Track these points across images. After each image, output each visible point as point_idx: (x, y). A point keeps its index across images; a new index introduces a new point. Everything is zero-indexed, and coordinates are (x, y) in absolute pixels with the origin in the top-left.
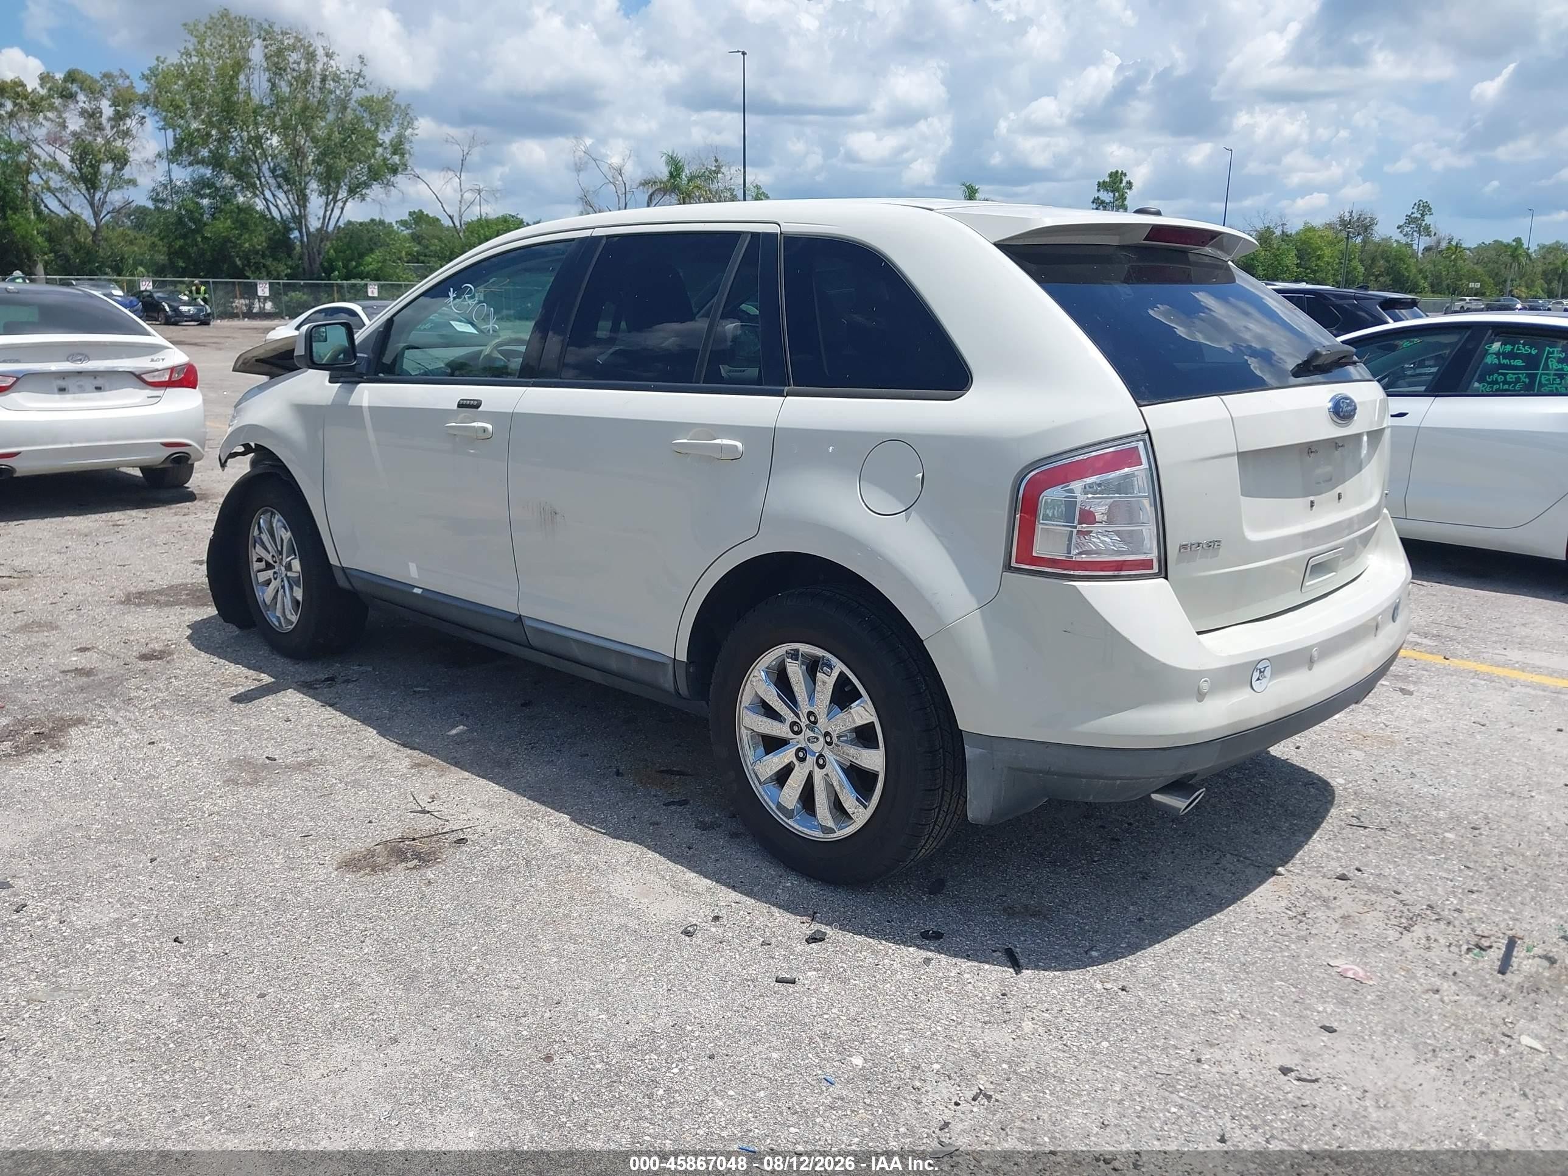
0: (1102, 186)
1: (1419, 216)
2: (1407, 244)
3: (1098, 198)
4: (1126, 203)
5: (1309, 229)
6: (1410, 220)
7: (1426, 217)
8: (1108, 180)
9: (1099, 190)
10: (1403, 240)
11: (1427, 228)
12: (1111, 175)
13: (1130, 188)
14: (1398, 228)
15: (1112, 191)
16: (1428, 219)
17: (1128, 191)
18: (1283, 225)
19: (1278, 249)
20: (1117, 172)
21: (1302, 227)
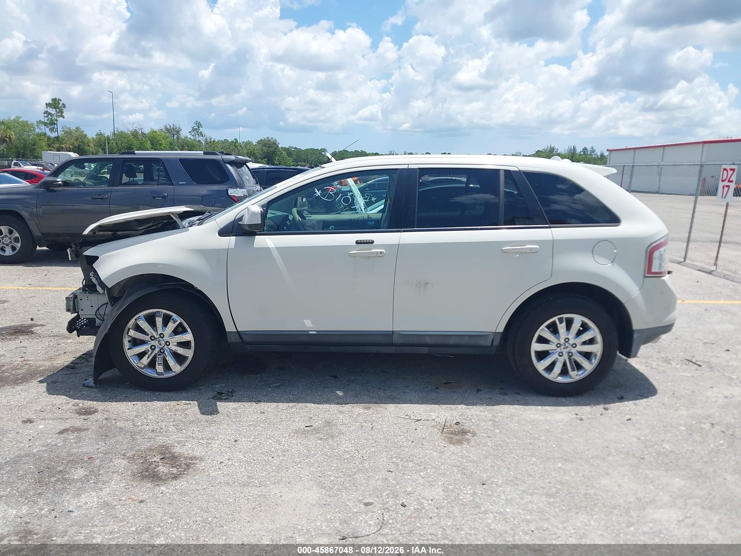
0: (48, 105)
1: (197, 128)
2: (194, 139)
3: (47, 111)
4: (63, 114)
5: (154, 132)
6: (194, 129)
7: (200, 128)
8: (51, 102)
9: (47, 107)
10: (192, 138)
11: (201, 133)
12: (53, 100)
13: (65, 107)
14: (189, 132)
15: (54, 108)
16: (201, 129)
17: (64, 109)
18: (141, 129)
19: (142, 140)
20: (56, 99)
21: (150, 130)
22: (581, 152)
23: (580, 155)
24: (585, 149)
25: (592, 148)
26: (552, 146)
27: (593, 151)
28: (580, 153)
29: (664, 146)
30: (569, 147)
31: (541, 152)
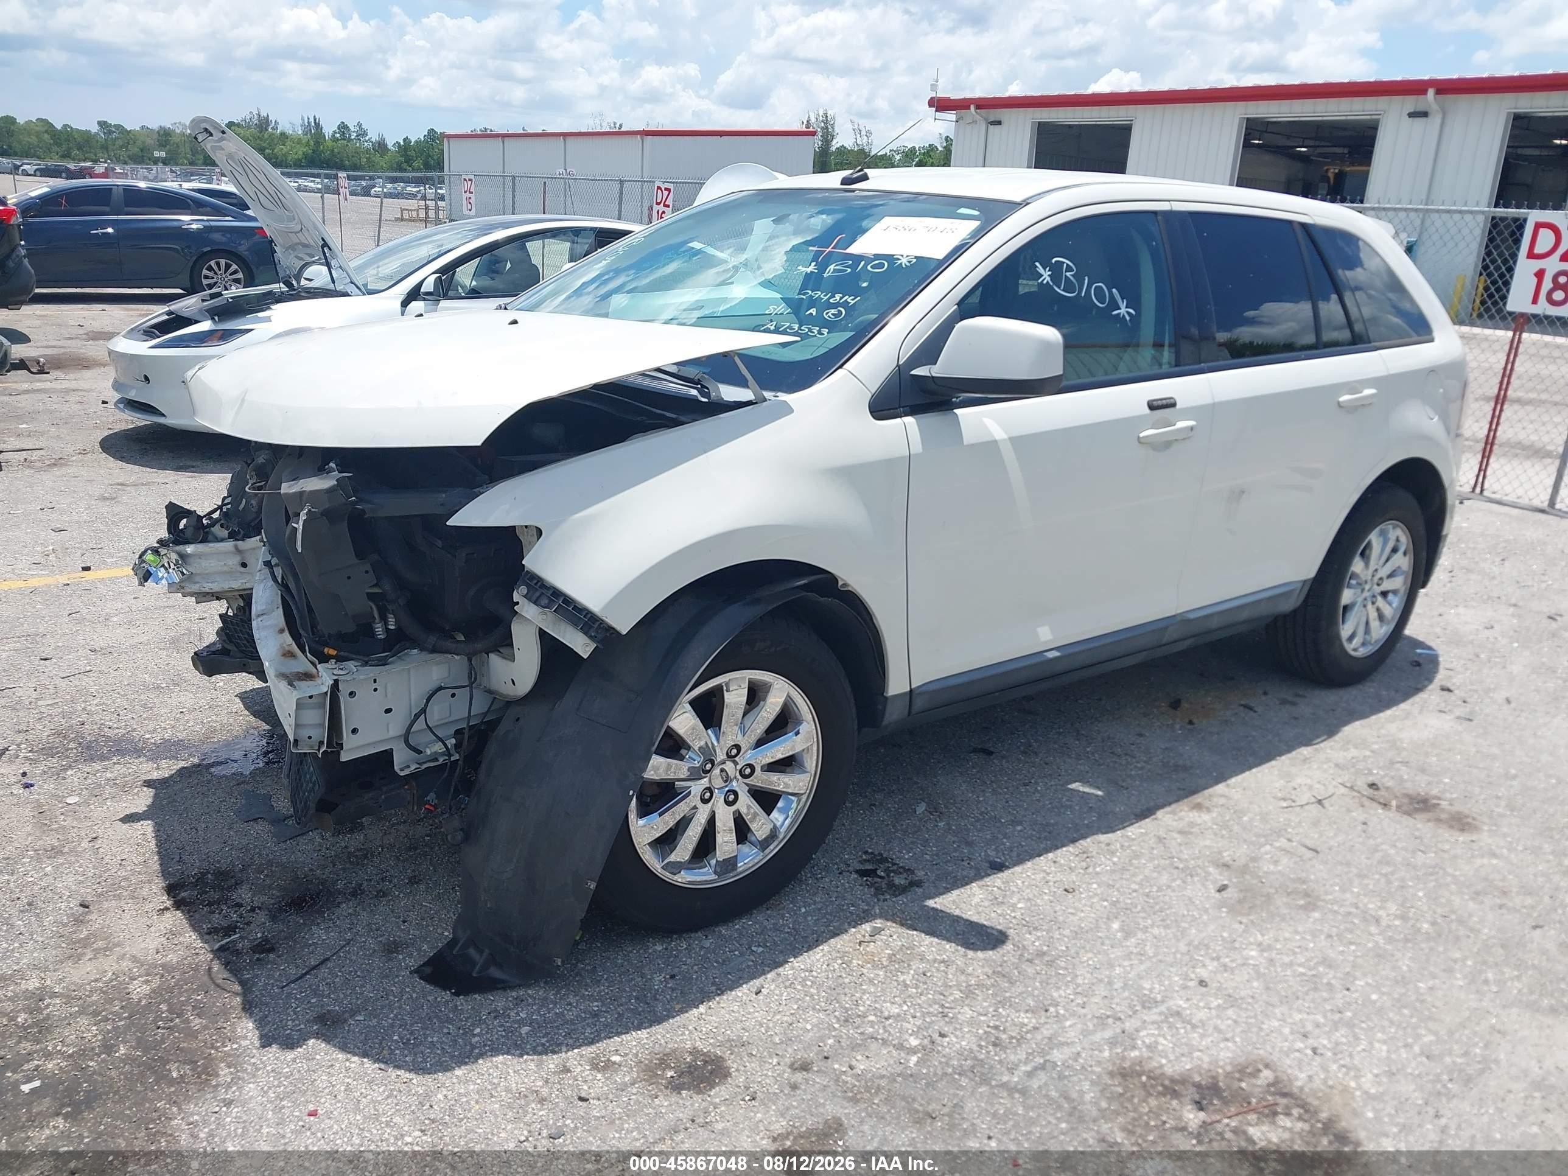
22: (335, 132)
23: (334, 139)
24: (343, 127)
25: (360, 125)
26: (263, 114)
27: (362, 133)
28: (333, 136)
29: (565, 135)
30: (303, 119)
31: (238, 125)
